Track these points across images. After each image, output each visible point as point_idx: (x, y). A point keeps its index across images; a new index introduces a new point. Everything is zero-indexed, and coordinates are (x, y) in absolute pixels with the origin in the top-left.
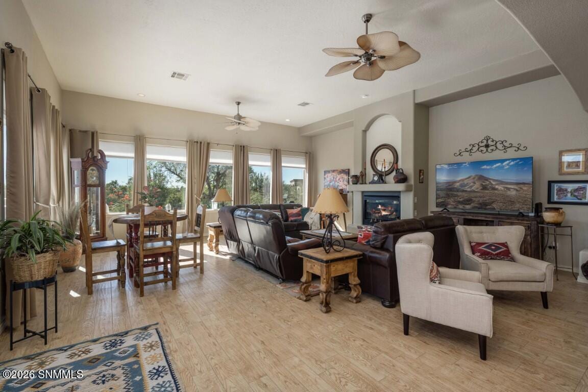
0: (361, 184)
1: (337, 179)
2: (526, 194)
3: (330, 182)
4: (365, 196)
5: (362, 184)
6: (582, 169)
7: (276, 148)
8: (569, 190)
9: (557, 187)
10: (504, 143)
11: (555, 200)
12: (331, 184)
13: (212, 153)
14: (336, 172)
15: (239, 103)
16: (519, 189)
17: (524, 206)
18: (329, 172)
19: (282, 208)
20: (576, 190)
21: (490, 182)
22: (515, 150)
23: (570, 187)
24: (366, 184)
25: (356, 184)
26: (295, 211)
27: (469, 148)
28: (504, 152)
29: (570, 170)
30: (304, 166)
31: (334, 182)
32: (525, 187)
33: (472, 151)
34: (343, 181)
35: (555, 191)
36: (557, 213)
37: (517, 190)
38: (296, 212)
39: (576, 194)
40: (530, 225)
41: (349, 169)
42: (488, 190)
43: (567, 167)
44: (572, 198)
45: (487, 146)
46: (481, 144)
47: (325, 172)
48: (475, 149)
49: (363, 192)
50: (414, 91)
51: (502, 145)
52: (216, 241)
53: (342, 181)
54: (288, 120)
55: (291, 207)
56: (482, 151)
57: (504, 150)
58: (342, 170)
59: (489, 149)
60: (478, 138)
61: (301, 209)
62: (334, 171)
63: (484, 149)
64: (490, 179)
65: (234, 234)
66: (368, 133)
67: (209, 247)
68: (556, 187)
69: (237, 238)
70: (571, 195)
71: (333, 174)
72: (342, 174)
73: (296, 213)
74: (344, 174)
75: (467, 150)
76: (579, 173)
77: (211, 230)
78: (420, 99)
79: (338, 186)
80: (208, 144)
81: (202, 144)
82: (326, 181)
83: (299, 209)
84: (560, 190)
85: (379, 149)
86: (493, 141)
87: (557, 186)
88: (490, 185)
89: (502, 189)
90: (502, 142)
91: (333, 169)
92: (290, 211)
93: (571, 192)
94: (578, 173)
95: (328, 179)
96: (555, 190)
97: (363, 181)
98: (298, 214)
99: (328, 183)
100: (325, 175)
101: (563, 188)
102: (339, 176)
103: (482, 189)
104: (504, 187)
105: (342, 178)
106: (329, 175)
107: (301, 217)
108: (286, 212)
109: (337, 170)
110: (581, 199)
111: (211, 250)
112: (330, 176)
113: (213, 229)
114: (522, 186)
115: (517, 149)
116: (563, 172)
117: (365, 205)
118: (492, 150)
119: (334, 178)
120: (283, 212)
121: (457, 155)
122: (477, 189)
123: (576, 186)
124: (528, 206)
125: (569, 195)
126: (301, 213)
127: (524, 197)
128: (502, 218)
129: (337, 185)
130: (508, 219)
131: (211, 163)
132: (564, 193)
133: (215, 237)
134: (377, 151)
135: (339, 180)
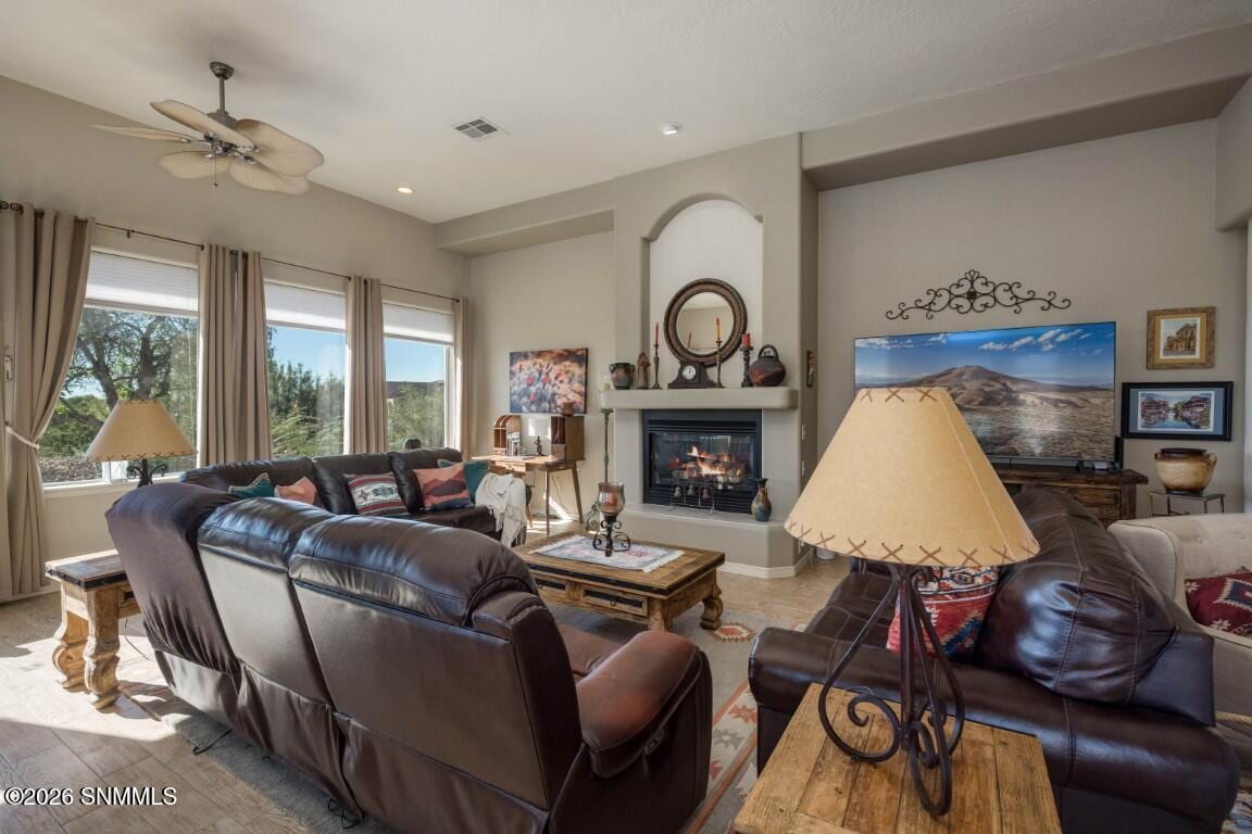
0: (640, 388)
1: (552, 376)
2: (1098, 417)
3: (529, 385)
4: (651, 422)
5: (646, 388)
6: (1201, 355)
7: (365, 276)
8: (1171, 406)
9: (1144, 398)
10: (1015, 289)
11: (1140, 428)
12: (533, 389)
13: (97, 263)
14: (548, 357)
15: (224, 72)
16: (1079, 403)
17: (1091, 445)
18: (525, 356)
19: (399, 465)
20: (1188, 405)
21: (1005, 385)
22: (1043, 308)
23: (1174, 397)
24: (657, 387)
25: (627, 388)
26: (445, 474)
27: (926, 300)
28: (1015, 311)
29: (1172, 357)
30: (448, 338)
31: (540, 385)
32: (1095, 397)
33: (933, 307)
34: (570, 380)
35: (1140, 408)
36: (1204, 464)
37: (1075, 406)
38: (451, 476)
39: (1187, 414)
40: (1118, 493)
41: (587, 350)
42: (999, 404)
43: (1165, 350)
44: (1175, 423)
45: (972, 296)
46: (955, 291)
47: (514, 357)
48: (941, 302)
49: (644, 412)
50: (801, 134)
51: (1009, 294)
52: (99, 650)
53: (566, 380)
54: (405, 190)
55: (431, 461)
56: (958, 307)
57: (1016, 308)
58: (568, 351)
59: (978, 303)
60: (948, 274)
61: (466, 468)
62: (540, 354)
63: (965, 303)
64: (1005, 377)
65: (204, 630)
66: (655, 247)
67: (65, 671)
68: (1140, 397)
69: (219, 649)
70: (1176, 416)
71: (540, 361)
72: (567, 363)
73: (449, 481)
74: (573, 361)
75: (919, 305)
76: (1193, 364)
77: (72, 595)
78: (818, 159)
79: (554, 394)
80: (80, 225)
81: (47, 222)
82: (515, 380)
83: (459, 467)
84: (1151, 405)
85: (689, 292)
86: (986, 284)
87: (1143, 395)
88: (1004, 393)
89: (1037, 401)
90: (1010, 288)
91: (537, 348)
92: (426, 476)
93: (1176, 410)
94: (1191, 365)
95: (523, 376)
96: (1140, 405)
97: (646, 379)
98: (457, 485)
99: (524, 386)
100: (511, 364)
101: (1156, 399)
102: (556, 369)
103: (981, 404)
104: (1040, 398)
105: (567, 372)
106: (527, 364)
107: (465, 494)
108: (414, 480)
109: (550, 352)
110: (1197, 427)
111: (75, 685)
112: (528, 368)
113: (82, 592)
114: (1087, 394)
115: (1046, 305)
116: (1157, 362)
117: (649, 445)
118: (986, 306)
119: (540, 373)
120: (402, 478)
121: (894, 315)
122: (969, 403)
123: (1187, 394)
124: (1104, 445)
125: (1171, 415)
126: (463, 480)
127: (1094, 423)
128: (1044, 478)
129: (550, 391)
130: (1064, 480)
131: (92, 301)
132: (1160, 413)
133: (92, 628)
134: (682, 298)
135: (556, 378)
